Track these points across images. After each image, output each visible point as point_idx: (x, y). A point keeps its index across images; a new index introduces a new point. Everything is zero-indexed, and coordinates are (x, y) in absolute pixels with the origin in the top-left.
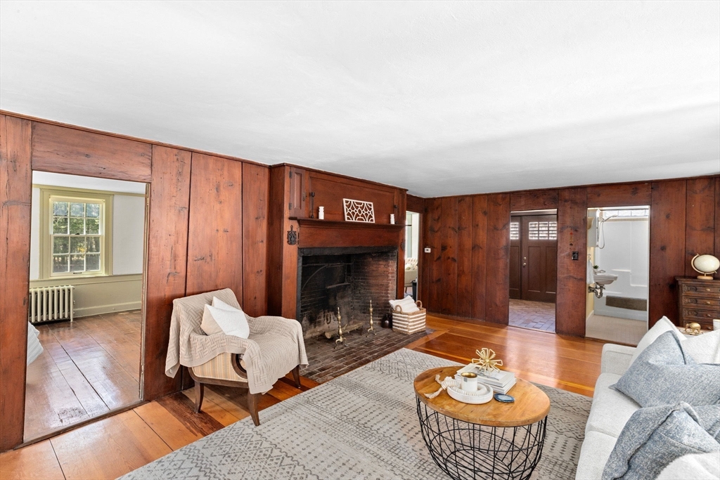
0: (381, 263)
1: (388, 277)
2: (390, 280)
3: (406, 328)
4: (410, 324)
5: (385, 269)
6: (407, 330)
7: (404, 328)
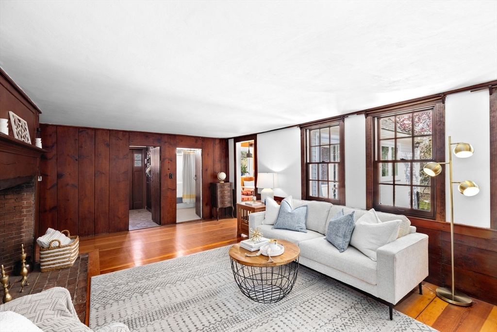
0: (9, 197)
1: (21, 212)
2: (25, 216)
3: (67, 261)
4: (72, 255)
5: (17, 204)
6: (69, 263)
7: (64, 262)
